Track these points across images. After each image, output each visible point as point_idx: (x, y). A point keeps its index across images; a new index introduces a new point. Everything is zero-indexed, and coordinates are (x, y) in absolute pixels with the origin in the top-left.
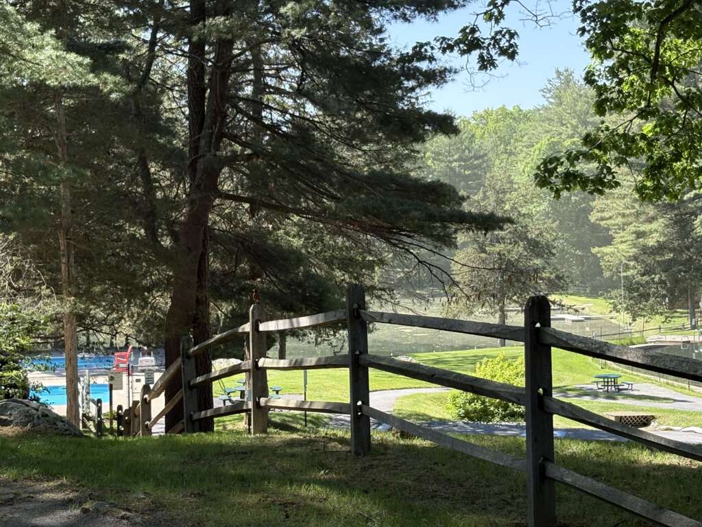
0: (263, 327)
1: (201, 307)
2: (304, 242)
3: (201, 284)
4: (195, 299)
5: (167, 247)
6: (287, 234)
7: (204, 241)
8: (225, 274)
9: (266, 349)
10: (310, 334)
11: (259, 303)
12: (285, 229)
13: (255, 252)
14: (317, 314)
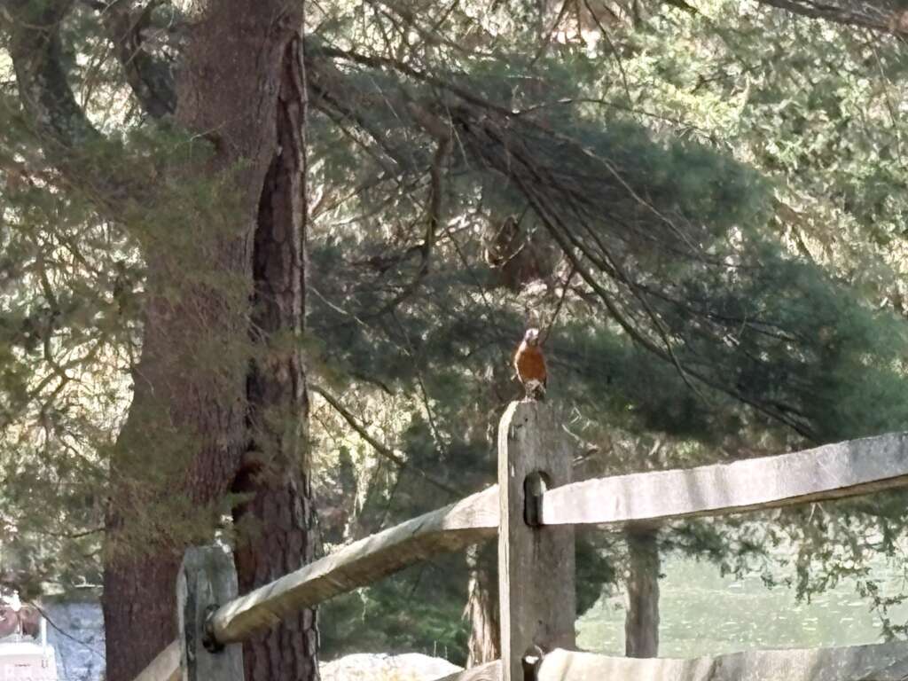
0: (558, 507)
1: (269, 413)
2: (746, 113)
3: (272, 306)
4: (240, 379)
5: (117, 134)
6: (668, 72)
7: (283, 105)
8: (381, 261)
9: (572, 609)
10: (776, 542)
11: (539, 395)
12: (659, 50)
13: (517, 156)
14: (806, 446)
